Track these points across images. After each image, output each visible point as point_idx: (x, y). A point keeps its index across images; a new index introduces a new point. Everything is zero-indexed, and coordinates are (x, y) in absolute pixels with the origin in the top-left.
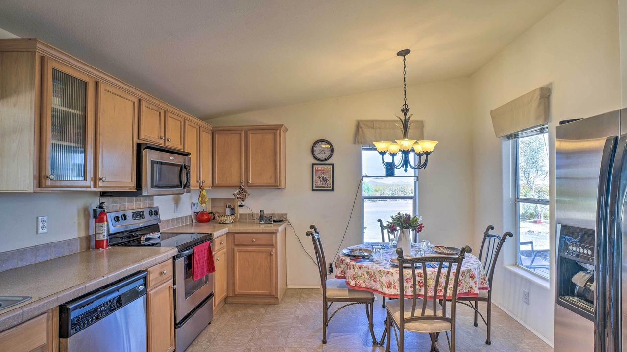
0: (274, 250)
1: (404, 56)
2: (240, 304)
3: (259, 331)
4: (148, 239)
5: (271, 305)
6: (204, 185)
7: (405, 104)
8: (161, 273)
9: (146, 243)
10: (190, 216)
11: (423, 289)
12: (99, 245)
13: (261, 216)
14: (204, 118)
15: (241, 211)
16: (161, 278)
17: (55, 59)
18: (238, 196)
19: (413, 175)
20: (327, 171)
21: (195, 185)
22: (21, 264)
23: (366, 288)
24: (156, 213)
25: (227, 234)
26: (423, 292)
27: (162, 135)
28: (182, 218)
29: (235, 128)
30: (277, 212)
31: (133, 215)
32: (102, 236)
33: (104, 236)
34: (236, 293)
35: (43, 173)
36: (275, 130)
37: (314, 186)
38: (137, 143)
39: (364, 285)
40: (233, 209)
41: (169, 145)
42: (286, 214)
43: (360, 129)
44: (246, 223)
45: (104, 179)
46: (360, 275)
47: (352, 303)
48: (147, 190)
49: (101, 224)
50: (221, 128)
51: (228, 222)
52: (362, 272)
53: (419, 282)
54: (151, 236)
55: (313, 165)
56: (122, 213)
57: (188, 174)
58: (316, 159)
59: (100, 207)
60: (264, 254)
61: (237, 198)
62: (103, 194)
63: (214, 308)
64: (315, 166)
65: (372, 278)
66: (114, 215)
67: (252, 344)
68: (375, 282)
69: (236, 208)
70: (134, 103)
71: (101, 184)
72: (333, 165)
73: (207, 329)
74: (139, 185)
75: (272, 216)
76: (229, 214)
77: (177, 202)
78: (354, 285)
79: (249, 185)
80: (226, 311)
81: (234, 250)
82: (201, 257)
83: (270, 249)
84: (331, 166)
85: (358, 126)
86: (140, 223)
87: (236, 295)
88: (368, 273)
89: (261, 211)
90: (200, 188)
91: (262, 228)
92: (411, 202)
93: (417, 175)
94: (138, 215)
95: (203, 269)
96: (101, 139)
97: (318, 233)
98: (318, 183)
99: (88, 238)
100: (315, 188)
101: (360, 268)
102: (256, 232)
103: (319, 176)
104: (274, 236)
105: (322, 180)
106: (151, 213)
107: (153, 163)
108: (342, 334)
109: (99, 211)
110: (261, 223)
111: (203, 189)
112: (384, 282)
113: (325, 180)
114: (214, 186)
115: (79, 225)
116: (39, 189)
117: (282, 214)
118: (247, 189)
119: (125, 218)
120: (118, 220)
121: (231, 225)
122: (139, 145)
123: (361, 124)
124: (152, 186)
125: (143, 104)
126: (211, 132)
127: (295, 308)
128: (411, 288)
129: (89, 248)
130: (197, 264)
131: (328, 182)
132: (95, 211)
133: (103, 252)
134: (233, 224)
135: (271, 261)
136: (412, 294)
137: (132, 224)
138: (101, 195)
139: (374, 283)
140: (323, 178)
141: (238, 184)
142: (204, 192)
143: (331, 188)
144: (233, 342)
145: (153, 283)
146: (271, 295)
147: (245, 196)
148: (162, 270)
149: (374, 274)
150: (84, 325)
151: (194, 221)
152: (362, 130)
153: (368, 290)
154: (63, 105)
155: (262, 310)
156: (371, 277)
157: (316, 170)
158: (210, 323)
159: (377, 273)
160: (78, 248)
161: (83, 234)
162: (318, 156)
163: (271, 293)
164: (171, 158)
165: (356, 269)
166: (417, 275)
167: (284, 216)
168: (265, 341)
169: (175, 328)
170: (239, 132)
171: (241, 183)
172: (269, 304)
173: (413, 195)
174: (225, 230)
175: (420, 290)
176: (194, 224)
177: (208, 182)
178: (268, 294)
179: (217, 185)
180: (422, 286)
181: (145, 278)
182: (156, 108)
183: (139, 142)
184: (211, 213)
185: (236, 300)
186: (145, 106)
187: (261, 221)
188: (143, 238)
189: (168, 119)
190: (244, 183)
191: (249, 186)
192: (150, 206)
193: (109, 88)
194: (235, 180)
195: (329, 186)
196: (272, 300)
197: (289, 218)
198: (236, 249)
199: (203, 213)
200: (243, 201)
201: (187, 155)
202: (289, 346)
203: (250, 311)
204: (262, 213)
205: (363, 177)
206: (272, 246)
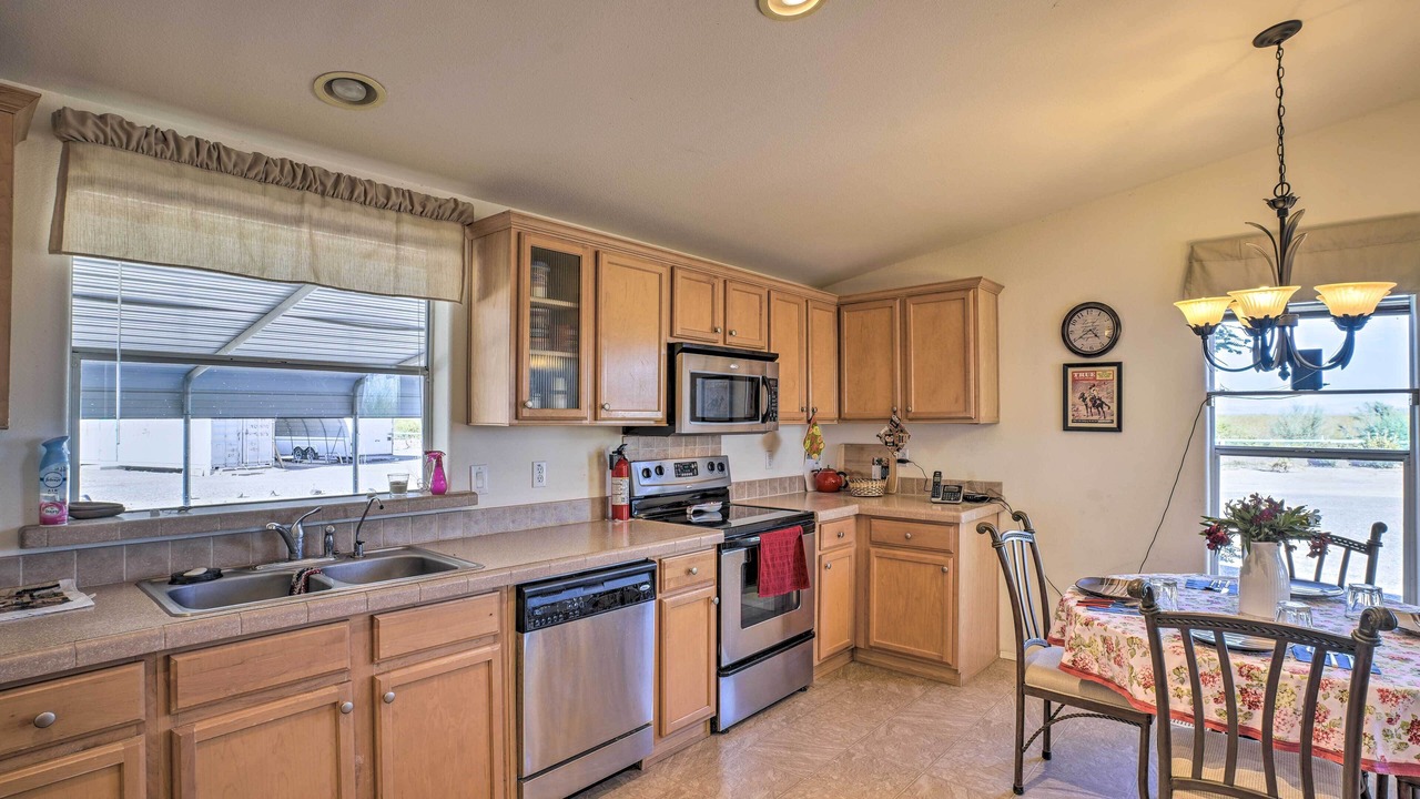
0: (951, 561)
1: (1278, 43)
2: (881, 668)
3: (889, 728)
4: (698, 513)
5: (942, 685)
6: (817, 416)
7: (1282, 183)
8: (689, 572)
9: (694, 519)
10: (802, 479)
11: (1258, 714)
12: (617, 513)
13: (936, 484)
14: (823, 284)
15: (902, 472)
16: (688, 580)
17: (535, 232)
18: (889, 439)
19: (1408, 387)
20: (1104, 382)
21: (797, 416)
22: (511, 528)
23: (1100, 677)
24: (722, 467)
25: (858, 516)
26: (1256, 722)
27: (719, 324)
28: (781, 480)
29: (881, 294)
30: (978, 478)
31: (676, 468)
32: (619, 498)
33: (622, 500)
34: (872, 644)
35: (520, 400)
36: (963, 290)
37: (1070, 418)
38: (669, 344)
39: (1095, 669)
40: (886, 468)
41: (736, 342)
42: (1000, 484)
43: (1196, 266)
44: (913, 498)
45: (607, 407)
46: (1087, 642)
47: (1091, 712)
48: (686, 424)
49: (618, 480)
50: (855, 299)
51: (870, 494)
52: (1090, 634)
53: (1244, 691)
54: (704, 507)
55: (1067, 366)
56: (657, 464)
57: (774, 393)
58: (1076, 352)
59: (619, 452)
60: (931, 569)
61: (886, 443)
62: (628, 431)
63: (816, 663)
64: (1070, 370)
65: (1113, 655)
66: (643, 465)
67: (862, 747)
68: (1120, 665)
69: (891, 465)
70: (660, 275)
71: (603, 414)
72: (1119, 365)
73: (795, 699)
74: (671, 415)
75: (960, 487)
76: (878, 476)
77: (772, 447)
78: (1070, 664)
79: (910, 416)
80: (845, 675)
81: (868, 552)
82: (777, 554)
83: (943, 558)
84: (1115, 368)
85: (1193, 258)
86: (689, 483)
87: (871, 647)
88: (1105, 640)
89: (937, 474)
90: (809, 421)
91: (938, 511)
92: (1398, 469)
93: (1416, 387)
94: (685, 469)
95: (783, 579)
96: (603, 342)
97: (1032, 533)
98: (1080, 411)
99: (604, 501)
100: (1070, 424)
101: (1087, 624)
102: (913, 517)
103: (1083, 394)
104: (952, 530)
105: (1090, 404)
106: (711, 467)
107: (694, 376)
108: (1075, 788)
109: (616, 458)
110: (934, 500)
111: (815, 424)
112: (1136, 670)
113: (1098, 404)
114: (841, 418)
115: (591, 479)
116: (517, 422)
117: (991, 483)
118: (906, 425)
119: (661, 473)
120: (648, 476)
121: (877, 500)
122: (671, 347)
123: (1201, 253)
124: (694, 418)
125: (679, 274)
126: (834, 309)
127: (993, 704)
128: (1216, 700)
129: (604, 516)
130: (768, 566)
131: (1106, 409)
132: (611, 457)
133: (621, 525)
134: (881, 499)
135: (944, 586)
136: (1224, 720)
137: (671, 483)
138: (624, 433)
139: (1116, 667)
140: (1094, 399)
141: (888, 416)
142: (817, 430)
143: (1114, 425)
144: (828, 735)
145: (672, 585)
146: (942, 663)
147: (901, 439)
148: (690, 566)
149: (1118, 644)
150: (547, 622)
151: (809, 488)
152: (1203, 267)
153: (1105, 684)
154: (549, 297)
155: (917, 690)
156: (1109, 650)
157: (1074, 380)
158: (804, 689)
159: (1123, 643)
160: (587, 514)
161: (596, 494)
162: (1078, 344)
163: (942, 657)
164: (732, 366)
165: (1078, 625)
166: (1235, 671)
167: (996, 489)
168: (889, 749)
169: (718, 675)
170: (889, 303)
171: (895, 412)
172: (939, 682)
173: (1407, 448)
174: (853, 509)
175: (1248, 716)
176: (809, 495)
177: (827, 408)
178: (936, 658)
179: (847, 417)
180: (1253, 705)
181: (653, 573)
182: (703, 278)
183: (672, 341)
184: (842, 473)
185: (875, 659)
186: (683, 277)
187: (933, 497)
188: (690, 510)
189: (732, 295)
190: (899, 412)
191: (910, 420)
192: (713, 454)
193: (615, 259)
194: (880, 406)
195: (1108, 418)
196: (948, 675)
197: (1006, 494)
198: (873, 550)
199: (827, 473)
200: (898, 450)
201: (772, 358)
202: (934, 774)
203: (893, 687)
204: (937, 479)
205: (1210, 396)
206: (947, 552)
